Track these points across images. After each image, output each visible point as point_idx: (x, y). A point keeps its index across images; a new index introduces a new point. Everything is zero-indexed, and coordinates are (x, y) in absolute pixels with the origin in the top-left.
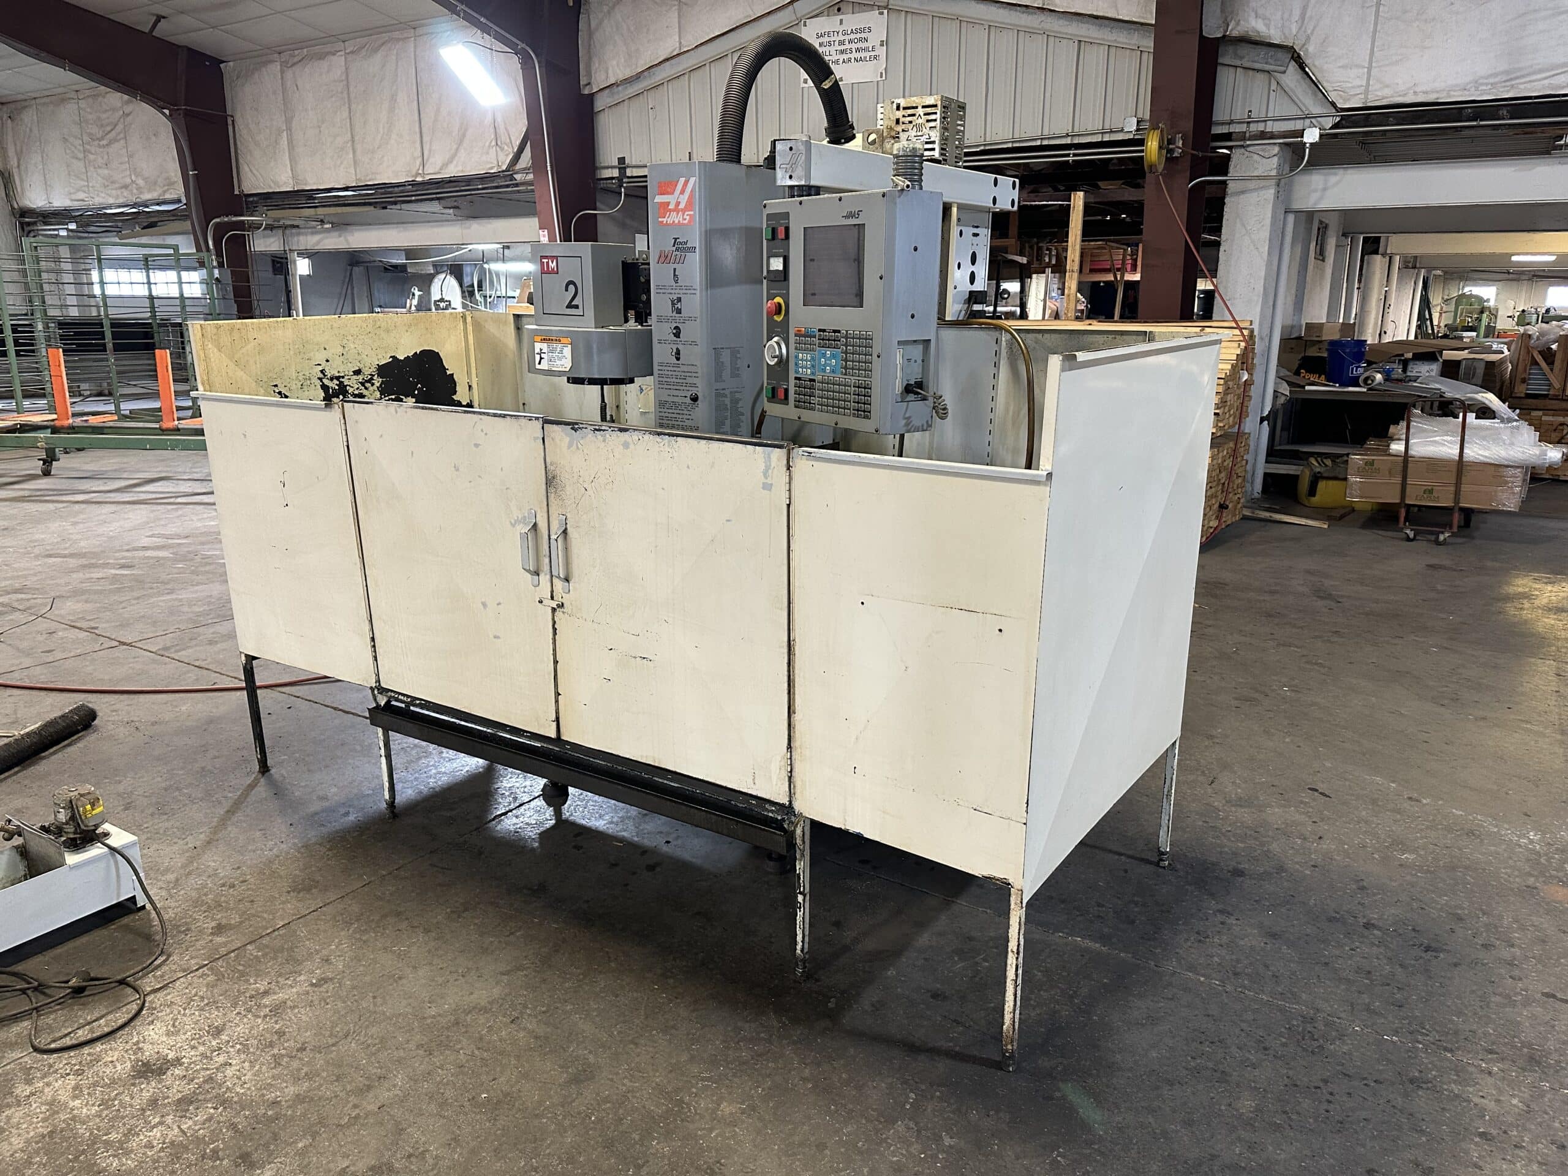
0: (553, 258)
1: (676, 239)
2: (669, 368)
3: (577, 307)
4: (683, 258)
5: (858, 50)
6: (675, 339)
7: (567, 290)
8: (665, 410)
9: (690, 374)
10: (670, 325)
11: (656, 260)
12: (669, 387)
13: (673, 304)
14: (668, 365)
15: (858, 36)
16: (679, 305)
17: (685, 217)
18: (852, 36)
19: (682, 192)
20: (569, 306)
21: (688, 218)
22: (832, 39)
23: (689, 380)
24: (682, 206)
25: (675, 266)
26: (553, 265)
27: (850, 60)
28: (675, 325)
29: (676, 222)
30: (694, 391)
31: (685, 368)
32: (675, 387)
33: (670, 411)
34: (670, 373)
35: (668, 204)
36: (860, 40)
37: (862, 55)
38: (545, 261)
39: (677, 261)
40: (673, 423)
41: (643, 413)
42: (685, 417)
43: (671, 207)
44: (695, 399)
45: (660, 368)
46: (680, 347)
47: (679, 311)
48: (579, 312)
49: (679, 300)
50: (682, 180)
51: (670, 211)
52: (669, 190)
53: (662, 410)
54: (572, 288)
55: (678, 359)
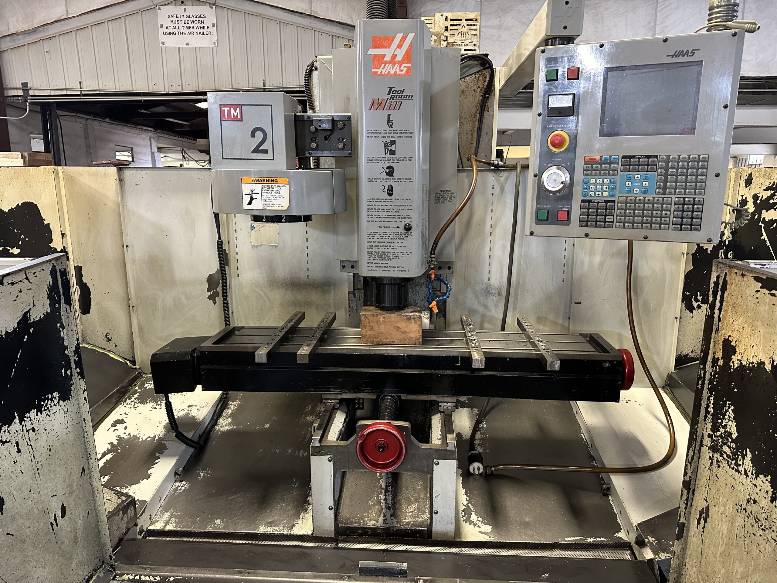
0: (235, 106)
1: (391, 88)
2: (380, 204)
3: (266, 152)
4: (398, 105)
5: (197, 28)
6: (388, 177)
7: (253, 135)
8: (375, 240)
9: (403, 208)
10: (382, 165)
11: (369, 107)
12: (380, 220)
13: (386, 145)
14: (379, 200)
15: (197, 19)
16: (393, 147)
17: (402, 68)
18: (193, 19)
19: (400, 46)
20: (256, 150)
21: (405, 69)
22: (179, 19)
23: (402, 213)
24: (399, 58)
25: (390, 112)
26: (236, 113)
27: (193, 33)
28: (389, 165)
29: (392, 72)
30: (407, 221)
31: (398, 203)
32: (387, 220)
33: (382, 240)
34: (381, 207)
35: (384, 56)
36: (199, 22)
37: (201, 31)
38: (226, 109)
39: (392, 107)
40: (384, 250)
41: (253, 246)
42: (397, 244)
43: (387, 59)
44: (408, 228)
45: (371, 203)
46: (393, 184)
47: (393, 153)
48: (269, 156)
49: (393, 142)
50: (399, 36)
51: (386, 63)
52: (384, 44)
53: (369, 240)
54: (259, 135)
55: (390, 195)
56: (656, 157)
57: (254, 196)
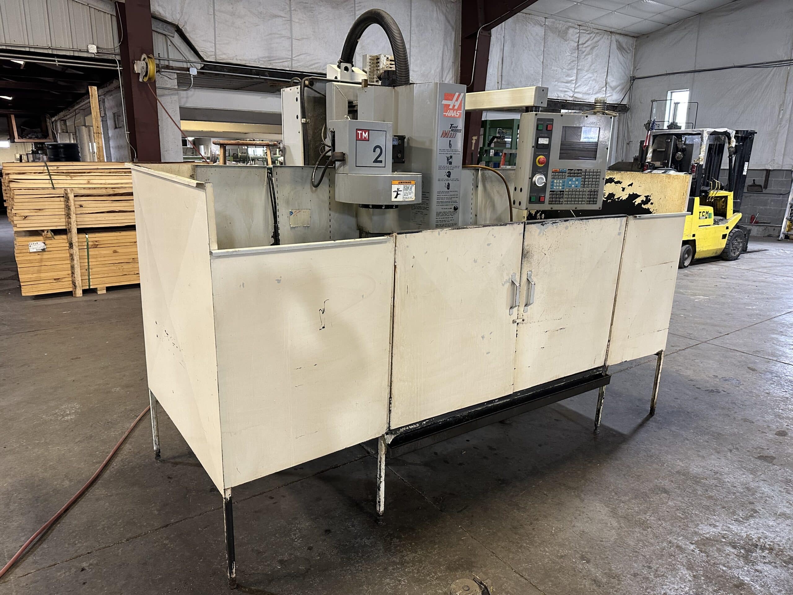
0: (365, 131)
1: (452, 125)
2: (443, 194)
3: (381, 162)
4: (454, 135)
6: (448, 178)
7: (374, 151)
8: (440, 217)
9: (454, 196)
10: (445, 170)
11: (440, 136)
12: (443, 204)
13: (448, 159)
14: (443, 192)
16: (451, 160)
17: (457, 113)
19: (457, 100)
20: (376, 161)
21: (459, 114)
23: (453, 199)
24: (456, 108)
25: (450, 139)
26: (365, 135)
28: (448, 171)
29: (453, 116)
30: (455, 205)
31: (452, 193)
32: (446, 204)
33: (442, 217)
34: (444, 197)
35: (449, 105)
38: (360, 132)
39: (452, 136)
40: (444, 223)
42: (450, 219)
43: (451, 107)
44: (456, 209)
45: (439, 194)
46: (450, 182)
47: (451, 163)
48: (382, 165)
49: (451, 157)
50: (457, 94)
51: (450, 109)
52: (450, 98)
53: (437, 217)
54: (378, 150)
55: (448, 189)
56: (581, 170)
57: (399, 192)
